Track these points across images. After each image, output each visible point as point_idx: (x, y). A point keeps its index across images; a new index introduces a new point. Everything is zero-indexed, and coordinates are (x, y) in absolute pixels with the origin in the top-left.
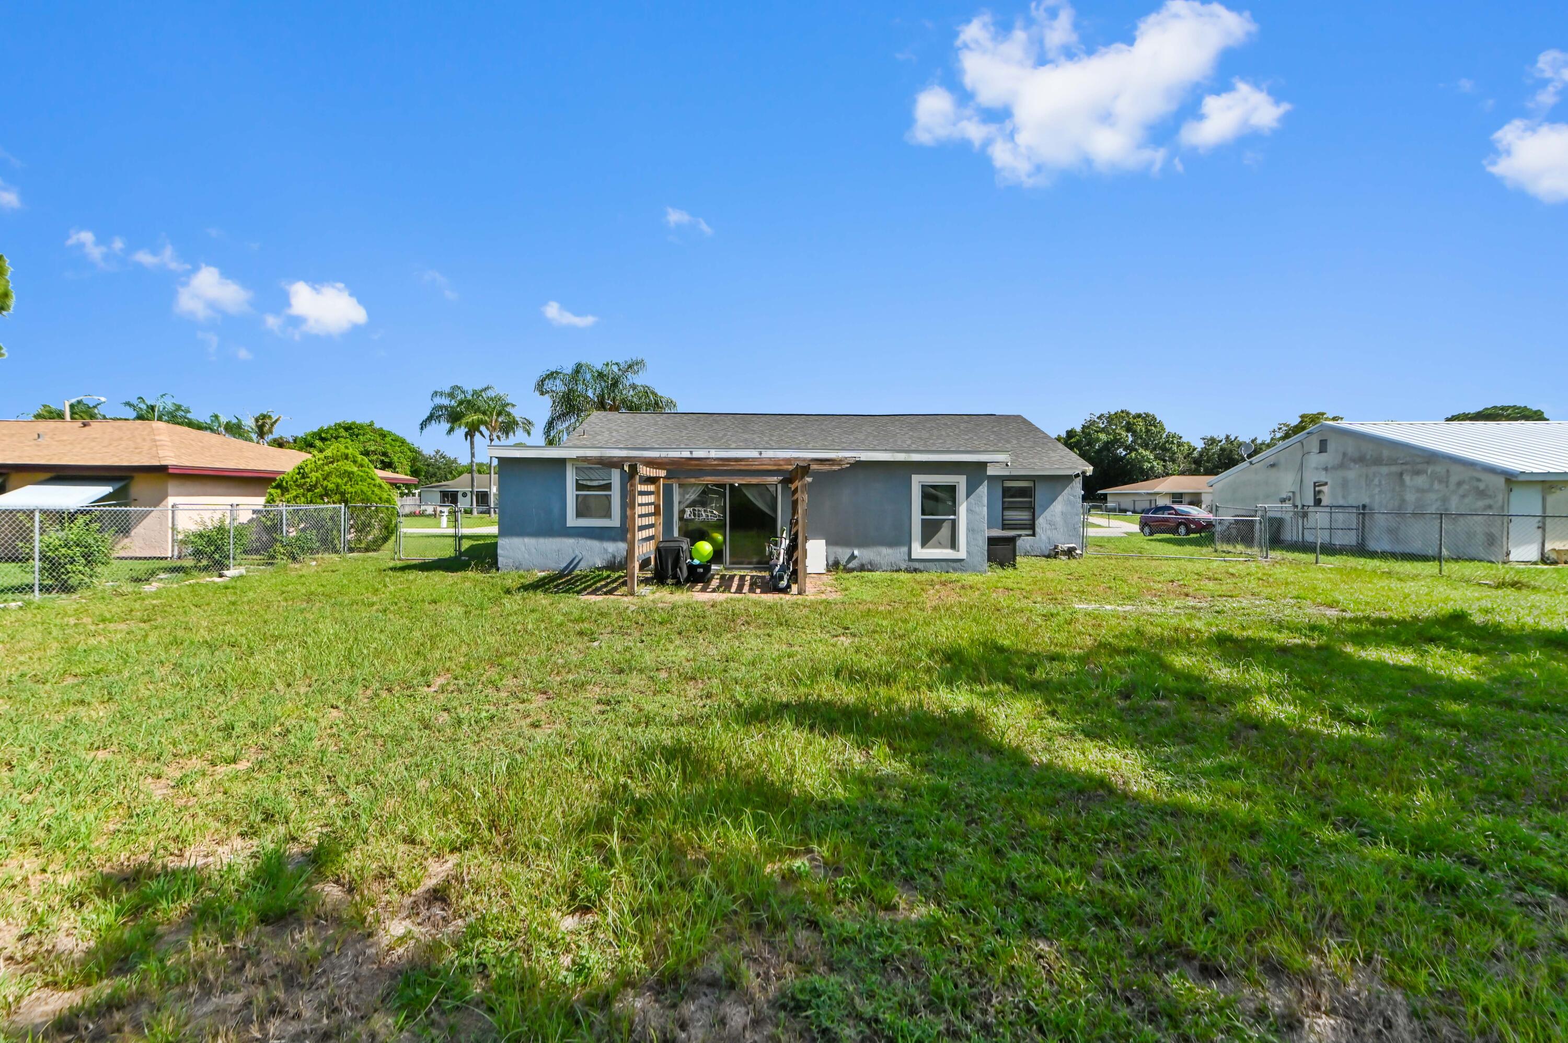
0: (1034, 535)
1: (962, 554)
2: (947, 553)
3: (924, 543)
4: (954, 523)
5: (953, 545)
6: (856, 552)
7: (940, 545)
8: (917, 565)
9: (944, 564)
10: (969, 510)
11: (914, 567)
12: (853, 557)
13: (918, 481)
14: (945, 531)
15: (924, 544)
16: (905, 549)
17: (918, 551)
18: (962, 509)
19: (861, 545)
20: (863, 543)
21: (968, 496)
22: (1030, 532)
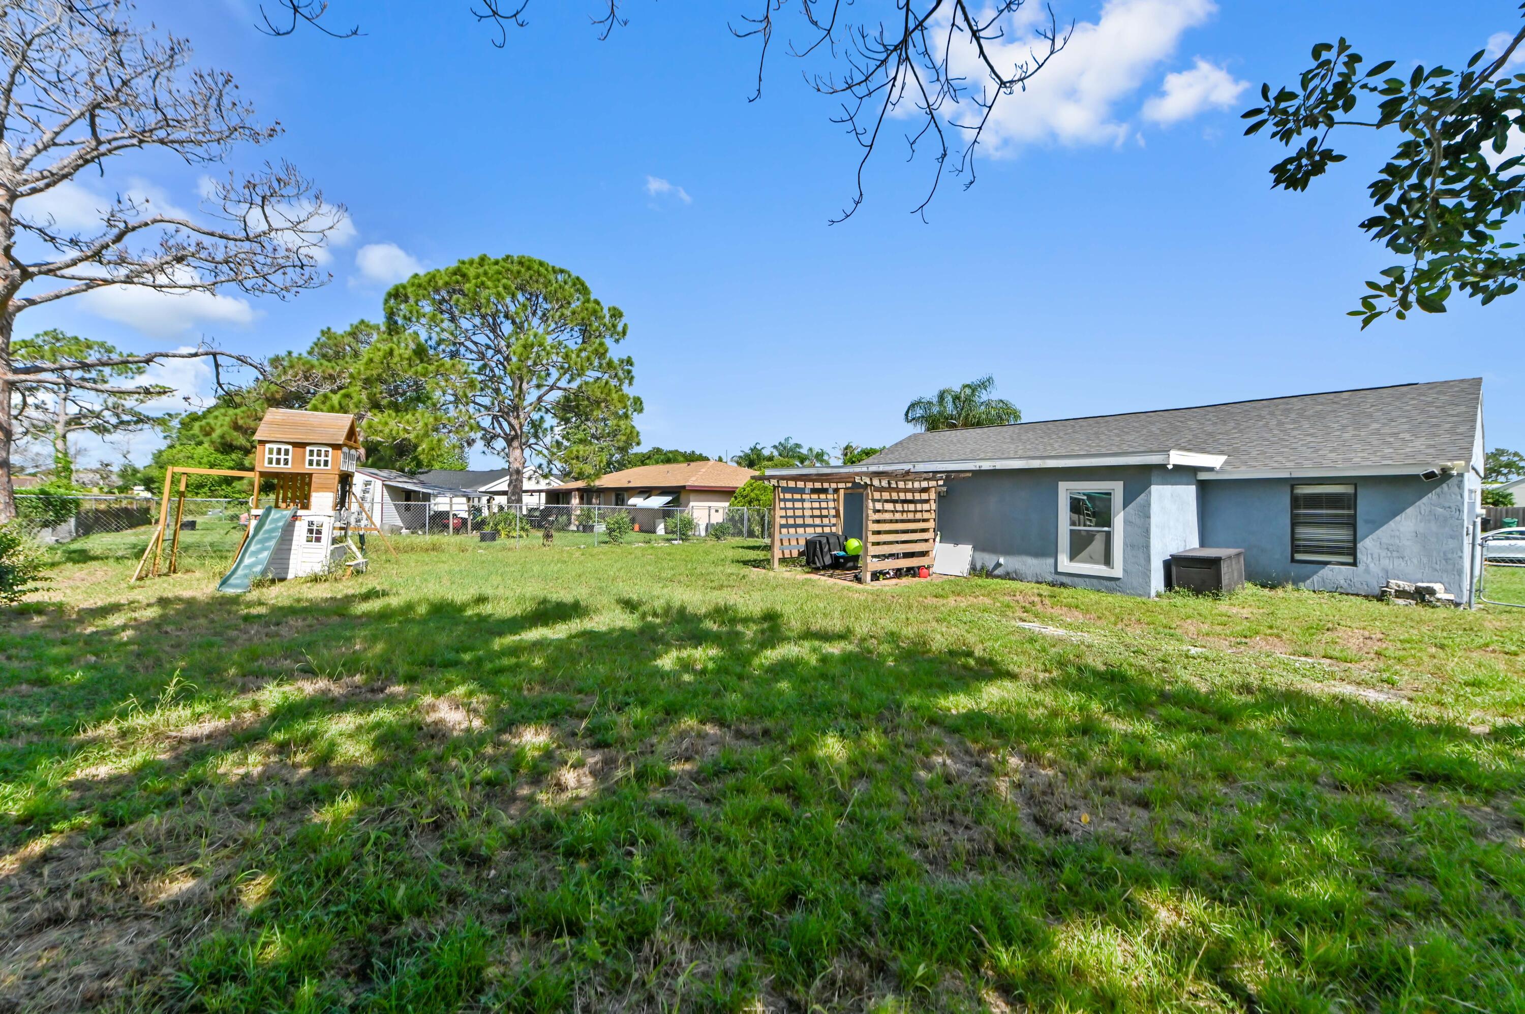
0: (1354, 564)
1: (1117, 571)
2: (1100, 570)
3: (1074, 555)
4: (1108, 537)
5: (1107, 560)
6: (1002, 560)
7: (1092, 560)
8: (1065, 580)
9: (1095, 581)
10: (1127, 522)
11: (1061, 581)
12: (998, 565)
13: (1065, 490)
14: (1097, 545)
15: (1072, 558)
16: (1052, 561)
17: (1065, 564)
18: (1118, 521)
19: (1007, 552)
20: (1008, 551)
21: (1125, 507)
22: (1349, 559)
